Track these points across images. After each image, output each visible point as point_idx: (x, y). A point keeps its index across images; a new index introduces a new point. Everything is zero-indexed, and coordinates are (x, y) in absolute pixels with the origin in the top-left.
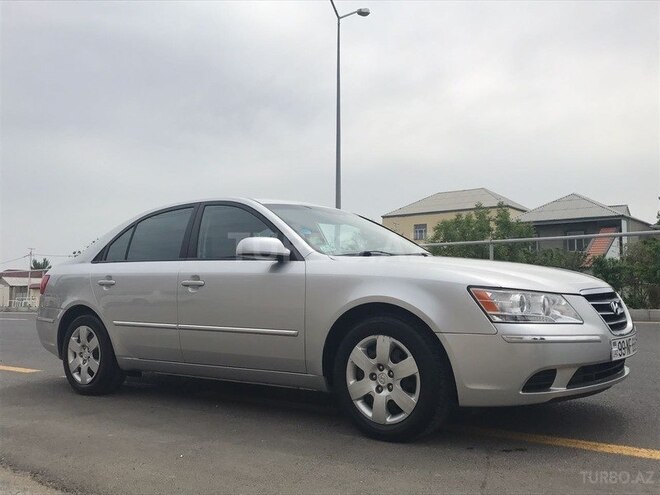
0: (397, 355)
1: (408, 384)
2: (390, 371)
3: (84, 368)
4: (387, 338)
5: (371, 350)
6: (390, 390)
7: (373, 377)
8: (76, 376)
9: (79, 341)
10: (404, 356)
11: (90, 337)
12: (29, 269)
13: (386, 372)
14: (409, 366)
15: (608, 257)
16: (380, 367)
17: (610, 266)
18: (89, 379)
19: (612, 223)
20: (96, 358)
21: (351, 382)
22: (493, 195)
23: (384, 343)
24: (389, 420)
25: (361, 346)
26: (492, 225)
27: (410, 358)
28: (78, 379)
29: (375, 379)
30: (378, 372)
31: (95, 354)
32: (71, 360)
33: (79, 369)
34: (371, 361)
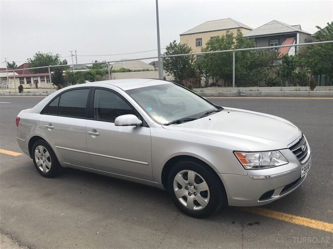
0: (198, 180)
1: (204, 194)
2: (195, 187)
3: (44, 165)
4: (193, 172)
5: (185, 176)
6: (195, 195)
7: (186, 188)
8: (40, 168)
9: (39, 152)
10: (201, 181)
11: (45, 151)
12: (6, 67)
13: (193, 187)
14: (204, 186)
15: (289, 55)
16: (190, 184)
17: (290, 60)
18: (47, 171)
19: (292, 35)
20: (49, 161)
21: (176, 189)
22: (234, 21)
23: (192, 174)
24: (195, 208)
25: (180, 174)
26: (234, 40)
27: (205, 182)
28: (42, 169)
29: (188, 189)
30: (189, 186)
31: (48, 159)
32: (37, 161)
33: (42, 165)
34: (185, 181)
